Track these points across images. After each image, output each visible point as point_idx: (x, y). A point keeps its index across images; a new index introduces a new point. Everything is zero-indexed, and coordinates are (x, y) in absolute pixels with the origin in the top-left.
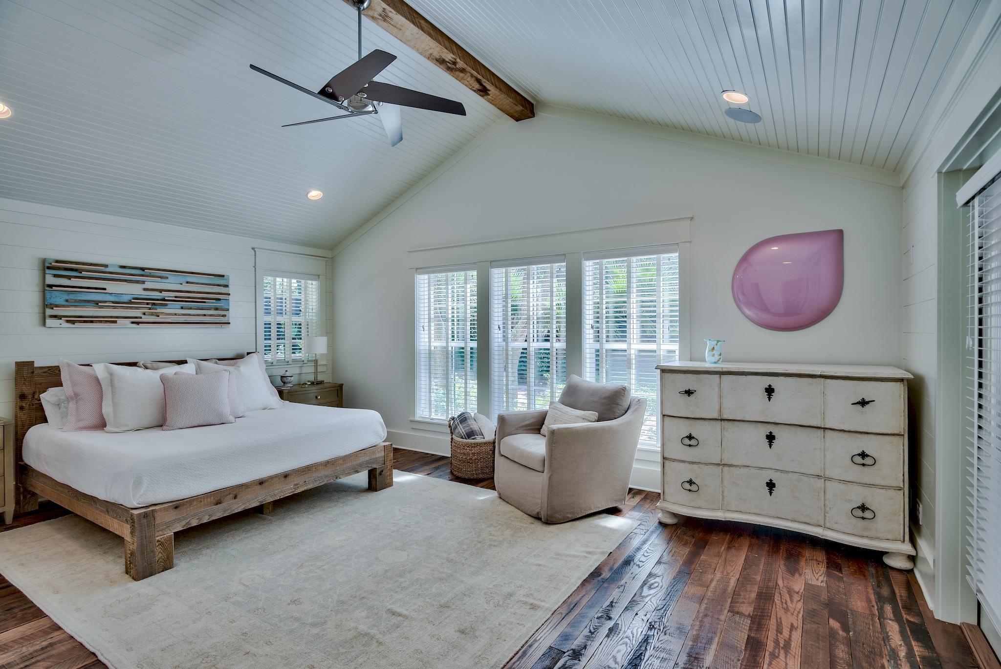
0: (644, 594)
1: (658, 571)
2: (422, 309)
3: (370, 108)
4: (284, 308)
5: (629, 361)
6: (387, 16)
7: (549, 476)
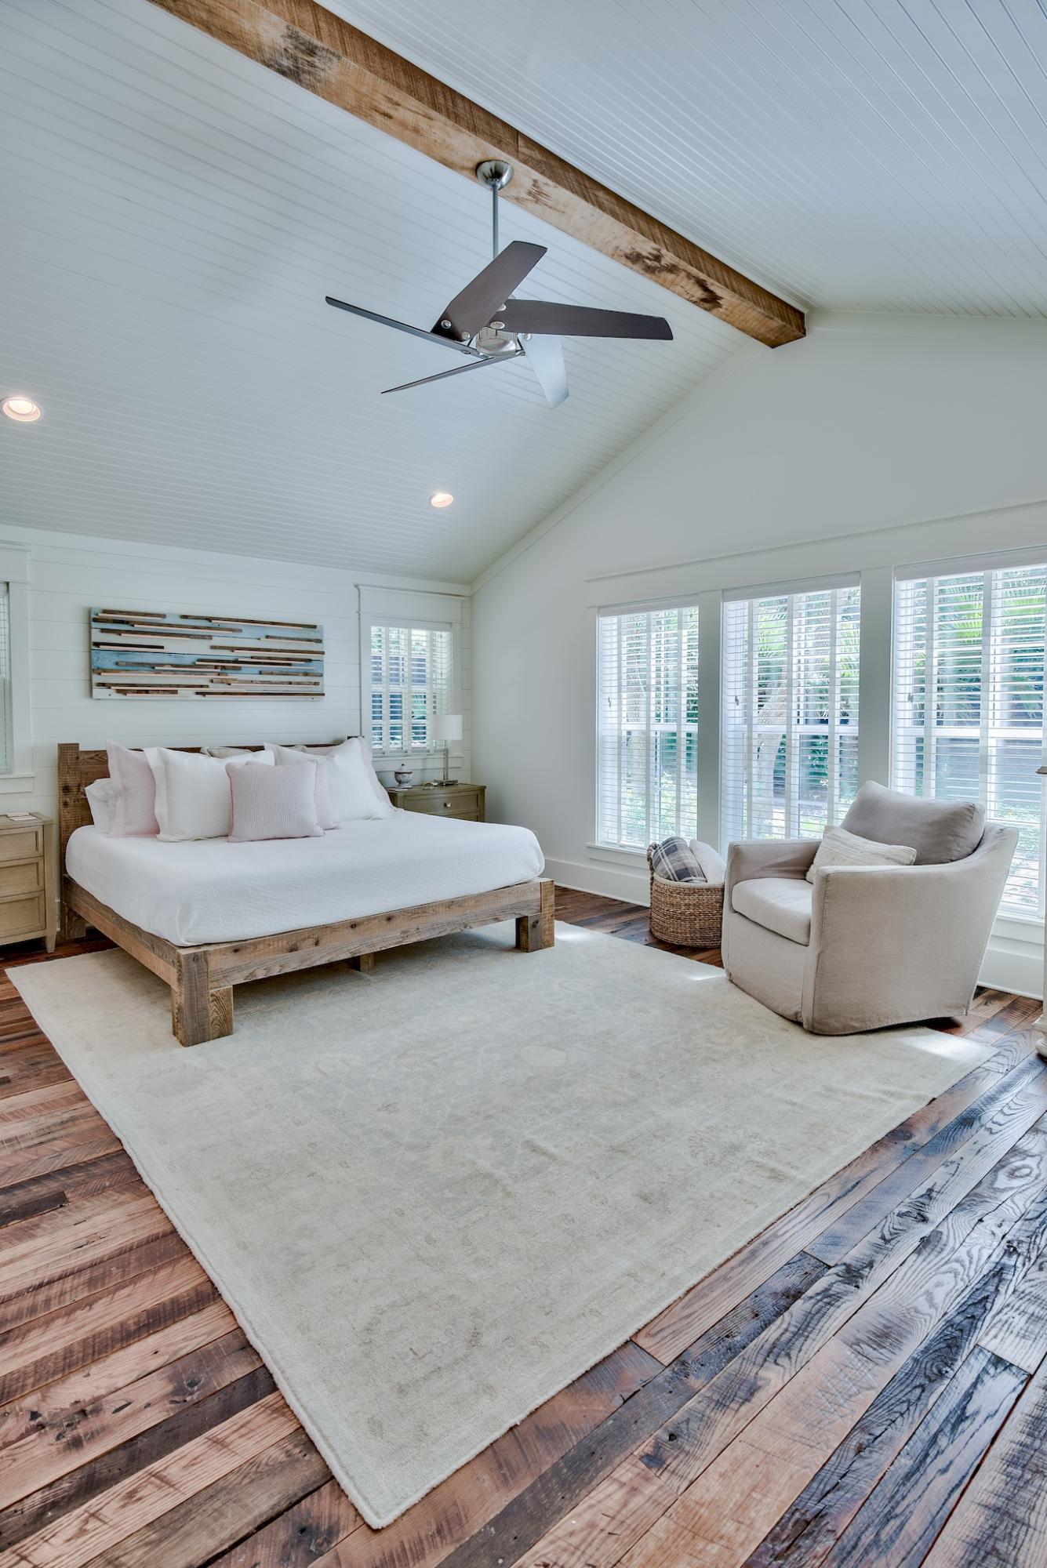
0: (998, 1184)
1: (1031, 1146)
2: (608, 671)
3: (512, 346)
4: (401, 673)
5: (984, 761)
6: (540, 193)
7: (817, 952)
